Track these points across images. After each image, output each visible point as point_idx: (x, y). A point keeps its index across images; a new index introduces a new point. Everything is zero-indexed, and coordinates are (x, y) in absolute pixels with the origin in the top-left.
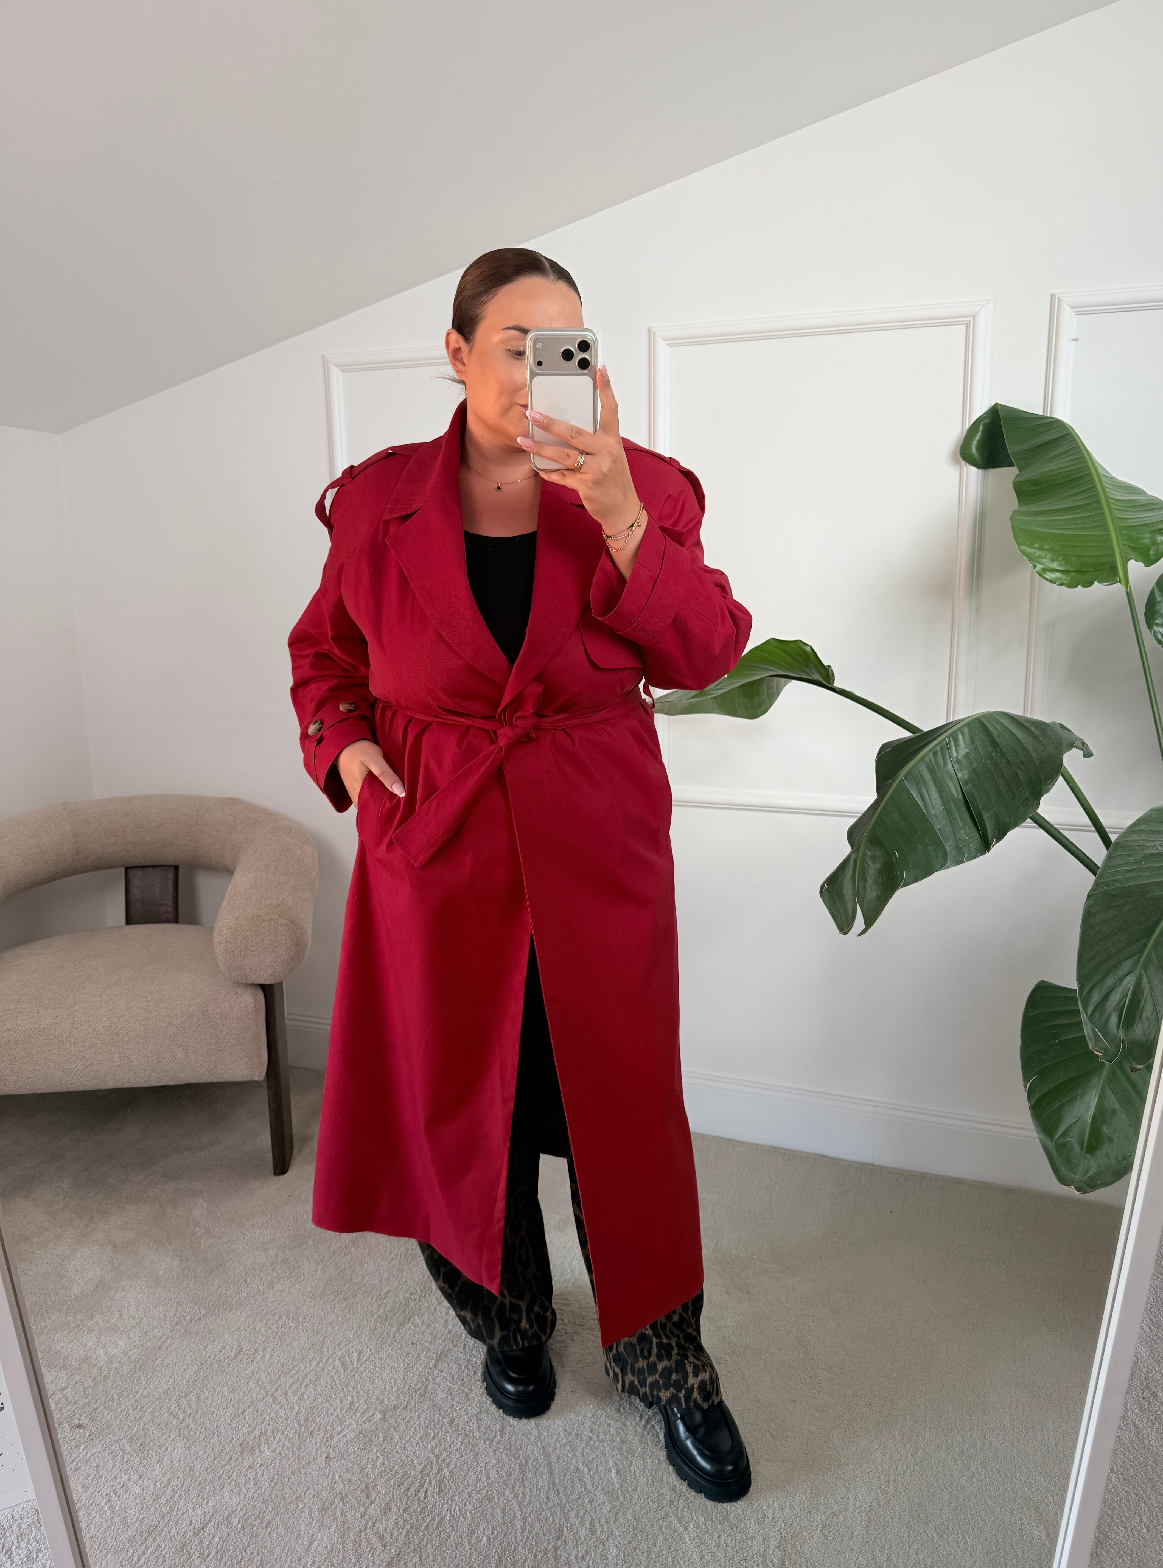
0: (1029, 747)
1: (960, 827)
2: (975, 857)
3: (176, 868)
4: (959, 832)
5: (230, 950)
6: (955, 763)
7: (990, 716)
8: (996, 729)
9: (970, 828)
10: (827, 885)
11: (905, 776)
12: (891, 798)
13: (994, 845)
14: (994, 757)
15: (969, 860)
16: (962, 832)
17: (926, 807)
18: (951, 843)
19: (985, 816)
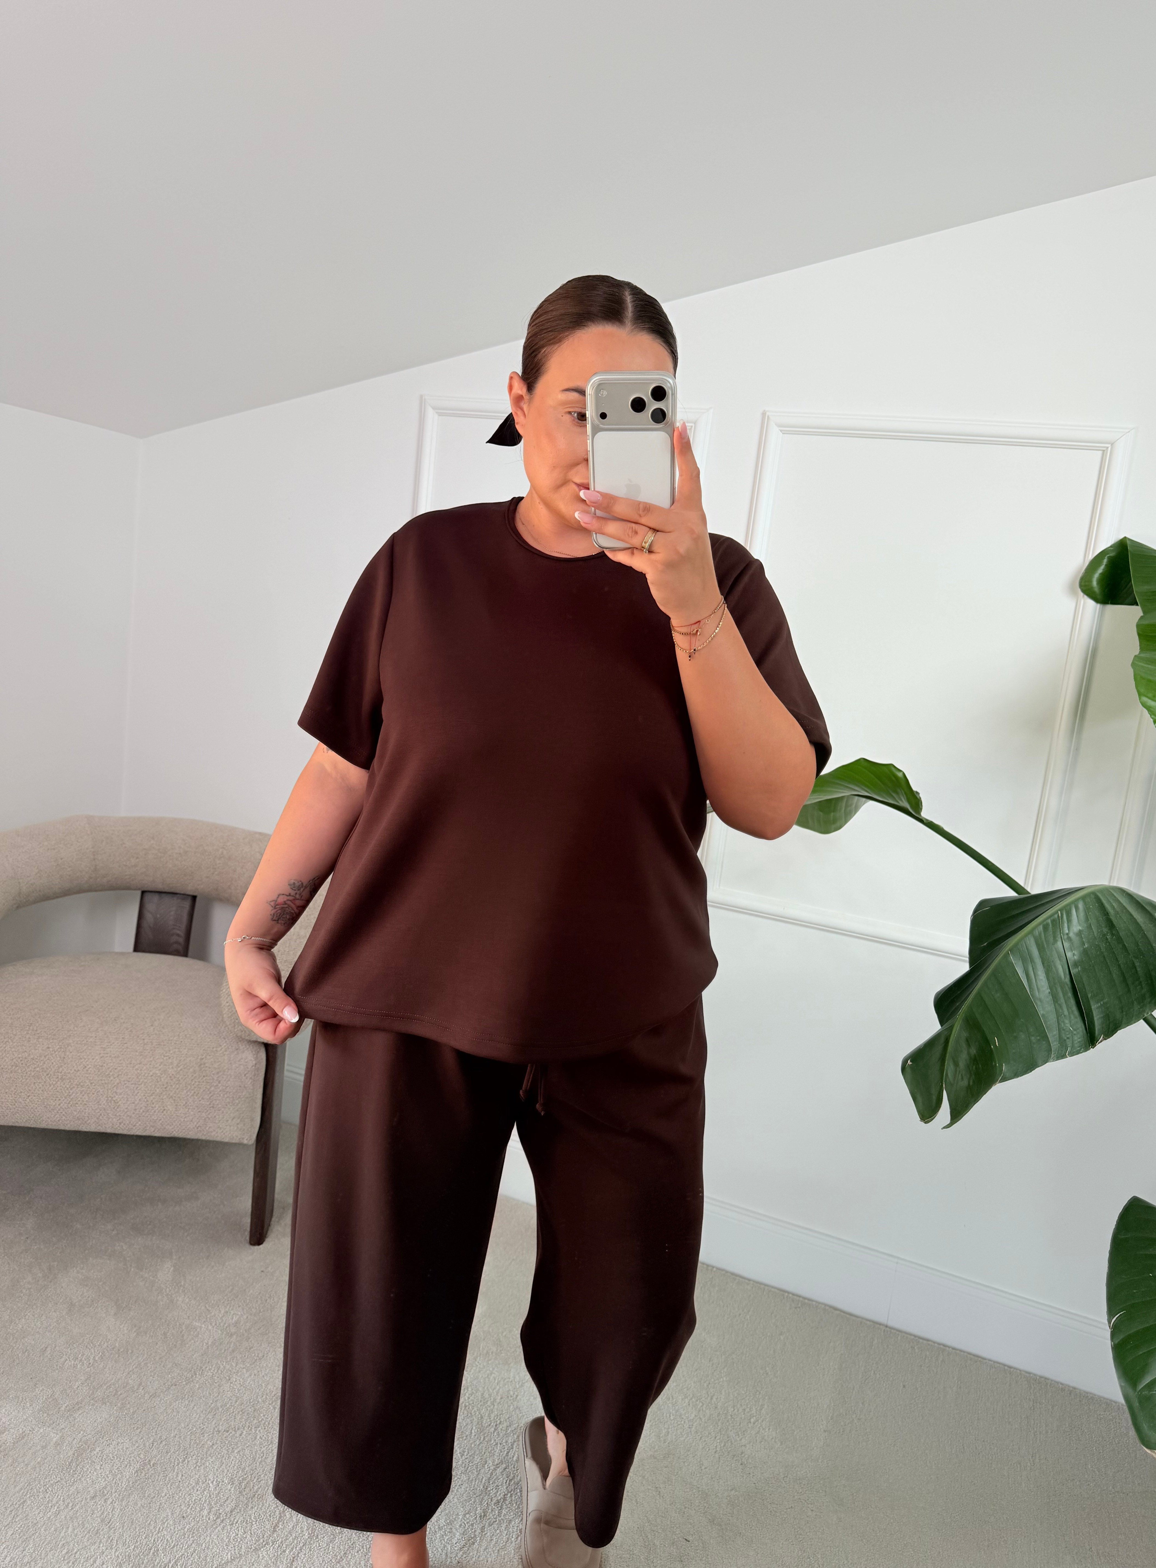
1: (1065, 1016)
2: (1078, 1053)
3: (194, 899)
4: (1064, 1022)
6: (1065, 940)
7: (1106, 890)
8: (1114, 908)
9: (1076, 1018)
10: (911, 1061)
11: (1011, 950)
12: (994, 974)
13: (1101, 1041)
14: (1108, 940)
15: (1072, 1054)
16: (1067, 1021)
17: (1030, 988)
18: (1055, 1033)
19: (1094, 1007)
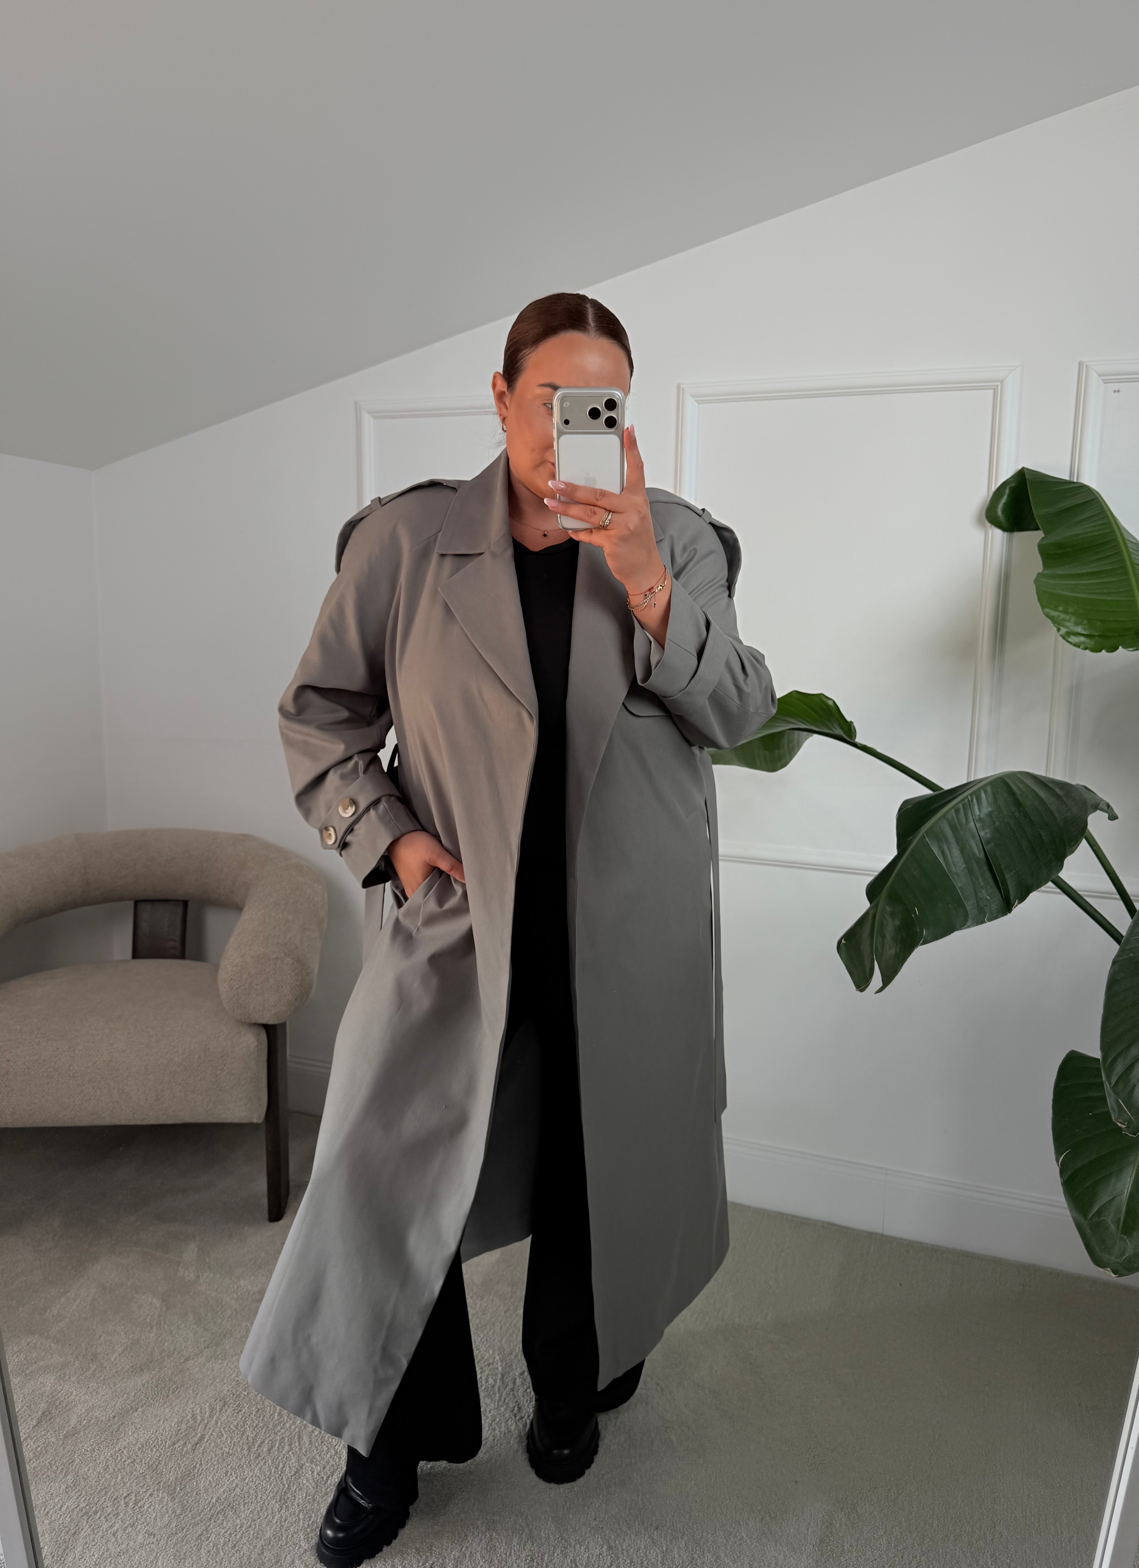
0: (1053, 808)
1: (981, 887)
2: (996, 918)
3: (185, 903)
4: (980, 892)
5: (235, 988)
6: (977, 821)
7: (1013, 775)
8: (1019, 789)
9: (991, 888)
10: (845, 940)
11: (926, 832)
12: (911, 854)
13: (1016, 906)
14: (1017, 816)
15: (990, 920)
16: (983, 891)
17: (947, 864)
18: (972, 901)
19: (1007, 876)
